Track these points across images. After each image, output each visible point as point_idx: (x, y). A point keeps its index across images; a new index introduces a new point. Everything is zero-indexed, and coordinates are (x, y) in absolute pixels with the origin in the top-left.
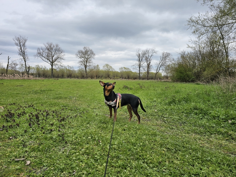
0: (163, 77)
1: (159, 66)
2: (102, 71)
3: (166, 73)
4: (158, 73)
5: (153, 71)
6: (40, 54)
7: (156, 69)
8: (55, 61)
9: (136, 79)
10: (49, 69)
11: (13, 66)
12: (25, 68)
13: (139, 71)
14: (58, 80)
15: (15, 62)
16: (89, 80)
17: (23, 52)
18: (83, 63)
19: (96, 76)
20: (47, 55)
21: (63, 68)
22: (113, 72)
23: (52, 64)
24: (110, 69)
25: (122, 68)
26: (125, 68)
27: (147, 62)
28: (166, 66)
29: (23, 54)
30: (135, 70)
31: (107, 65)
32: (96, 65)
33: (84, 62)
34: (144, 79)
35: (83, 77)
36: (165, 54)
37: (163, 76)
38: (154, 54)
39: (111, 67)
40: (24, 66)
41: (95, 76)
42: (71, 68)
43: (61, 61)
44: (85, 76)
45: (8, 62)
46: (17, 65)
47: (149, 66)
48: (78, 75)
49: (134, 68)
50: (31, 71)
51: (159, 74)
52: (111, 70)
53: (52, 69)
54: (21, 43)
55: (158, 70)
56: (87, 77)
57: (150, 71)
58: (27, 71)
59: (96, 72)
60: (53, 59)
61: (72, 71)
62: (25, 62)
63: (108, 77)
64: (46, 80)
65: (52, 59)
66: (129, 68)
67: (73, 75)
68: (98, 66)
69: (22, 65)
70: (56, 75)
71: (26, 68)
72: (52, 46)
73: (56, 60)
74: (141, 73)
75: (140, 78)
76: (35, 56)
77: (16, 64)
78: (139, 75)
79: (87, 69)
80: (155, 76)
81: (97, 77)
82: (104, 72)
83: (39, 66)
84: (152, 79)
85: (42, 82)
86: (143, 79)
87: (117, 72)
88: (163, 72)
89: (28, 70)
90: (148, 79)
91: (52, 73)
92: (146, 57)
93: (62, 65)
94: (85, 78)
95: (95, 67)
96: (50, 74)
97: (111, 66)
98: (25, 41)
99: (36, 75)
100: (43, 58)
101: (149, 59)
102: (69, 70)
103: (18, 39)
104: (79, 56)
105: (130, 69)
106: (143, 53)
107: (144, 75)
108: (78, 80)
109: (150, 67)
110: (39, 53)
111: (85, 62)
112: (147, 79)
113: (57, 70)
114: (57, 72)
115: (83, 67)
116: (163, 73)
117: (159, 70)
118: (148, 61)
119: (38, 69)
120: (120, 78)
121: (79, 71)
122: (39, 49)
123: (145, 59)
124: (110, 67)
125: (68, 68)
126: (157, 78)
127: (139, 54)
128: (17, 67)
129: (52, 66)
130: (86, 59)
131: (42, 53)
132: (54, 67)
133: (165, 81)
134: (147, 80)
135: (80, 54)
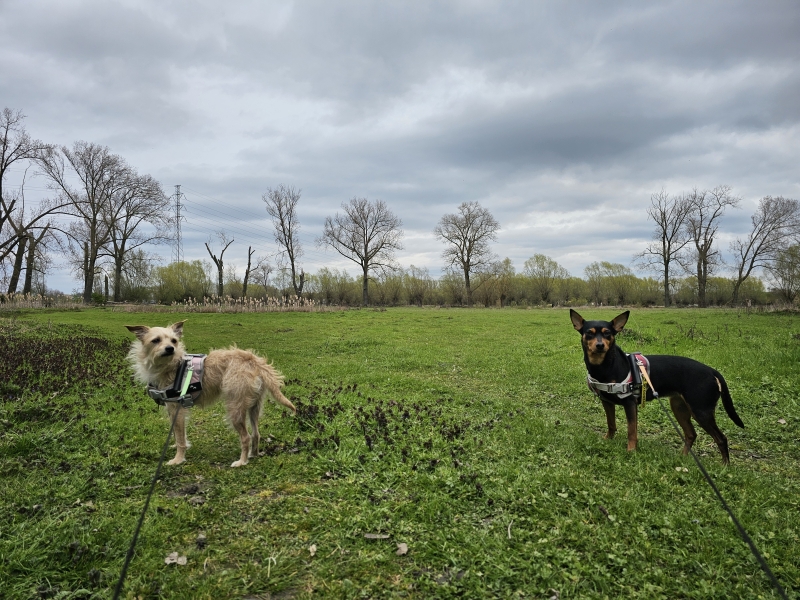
0: (769, 295)
1: (751, 254)
2: (522, 279)
3: (780, 280)
4: (746, 281)
5: (724, 272)
6: (332, 236)
7: (735, 265)
8: (374, 254)
9: (653, 303)
10: (355, 279)
11: (262, 273)
12: (290, 280)
13: (666, 276)
14: (385, 313)
15: (265, 263)
16: (479, 312)
17: (286, 231)
18: (460, 254)
19: (503, 297)
20: (351, 236)
21: (397, 273)
22: (562, 281)
23: (366, 262)
24: (549, 272)
25: (595, 267)
26: (607, 265)
27: (697, 241)
28: (779, 250)
29: (287, 238)
30: (649, 273)
31: (540, 259)
32: (502, 260)
33: (462, 253)
34: (685, 303)
35: (457, 300)
36: (772, 205)
37: (767, 291)
38: (727, 209)
39: (555, 265)
40: (289, 272)
41: (499, 296)
42: (420, 272)
43: (391, 254)
44: (465, 296)
45: (249, 264)
46: (270, 270)
47: (704, 255)
48: (441, 294)
49: (642, 266)
50: (308, 288)
51: (749, 283)
52: (553, 273)
53: (366, 279)
54: (283, 208)
55: (747, 267)
56: (471, 303)
57: (710, 275)
58: (297, 288)
59: (502, 283)
60: (369, 249)
61: (423, 283)
62: (292, 261)
63: (544, 299)
64: (350, 312)
65: (366, 250)
66: (622, 267)
67: (425, 296)
68: (507, 262)
69: (284, 270)
70: (377, 298)
71: (294, 278)
72: (366, 210)
73: (376, 250)
74: (674, 281)
75: (668, 300)
76: (318, 241)
77: (267, 269)
78: (663, 289)
79: (470, 274)
80: (735, 293)
81: (505, 301)
82: (528, 283)
83: (330, 270)
84: (720, 302)
85: (341, 319)
86: (683, 303)
87: (578, 283)
88: (770, 275)
89: (298, 285)
90: (703, 304)
91: (365, 290)
92: (693, 222)
93: (393, 265)
94: (465, 303)
95: (496, 267)
96: (360, 296)
97: (554, 260)
98: (295, 199)
99: (321, 299)
100: (342, 247)
101: (703, 231)
102: (414, 281)
103: (277, 198)
104: (447, 235)
105: (629, 270)
106: (678, 207)
107: (684, 289)
108: (442, 310)
109: (709, 260)
110: (331, 234)
111: (466, 252)
112: (699, 303)
113: (380, 281)
114: (378, 286)
115: (458, 268)
116: (768, 281)
117: (751, 267)
118: (702, 237)
119: (325, 279)
120: (590, 301)
121: (447, 281)
122: (329, 222)
123: (689, 231)
124: (551, 263)
125: (411, 275)
126: (743, 298)
127: (663, 214)
128: (271, 276)
129: (365, 269)
130: (468, 244)
131: (336, 234)
132: (370, 273)
133: (780, 309)
134: (700, 306)
135: (450, 229)
